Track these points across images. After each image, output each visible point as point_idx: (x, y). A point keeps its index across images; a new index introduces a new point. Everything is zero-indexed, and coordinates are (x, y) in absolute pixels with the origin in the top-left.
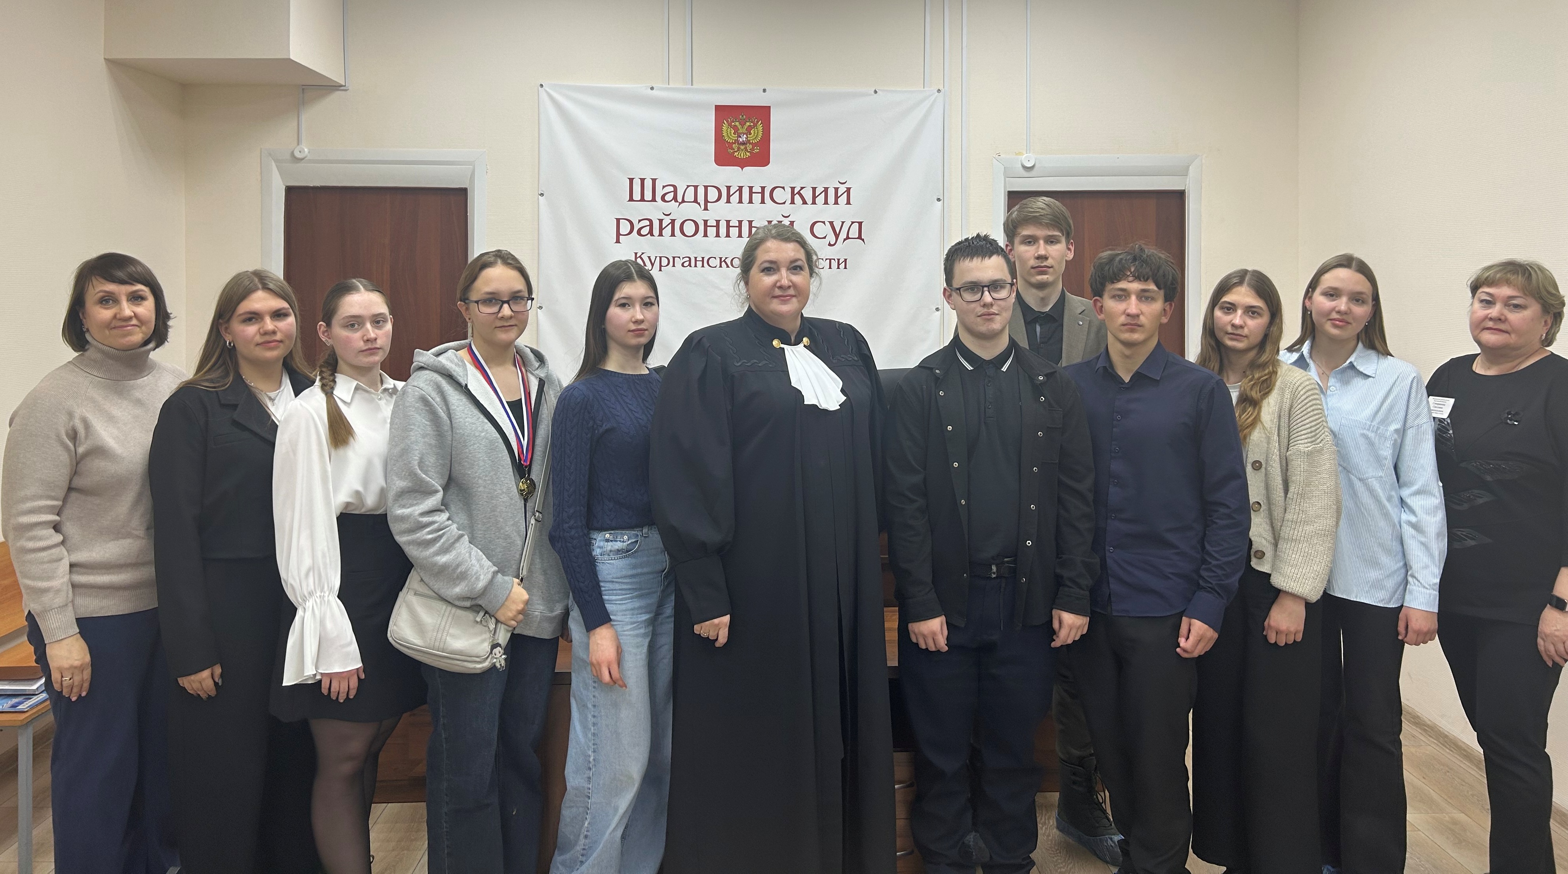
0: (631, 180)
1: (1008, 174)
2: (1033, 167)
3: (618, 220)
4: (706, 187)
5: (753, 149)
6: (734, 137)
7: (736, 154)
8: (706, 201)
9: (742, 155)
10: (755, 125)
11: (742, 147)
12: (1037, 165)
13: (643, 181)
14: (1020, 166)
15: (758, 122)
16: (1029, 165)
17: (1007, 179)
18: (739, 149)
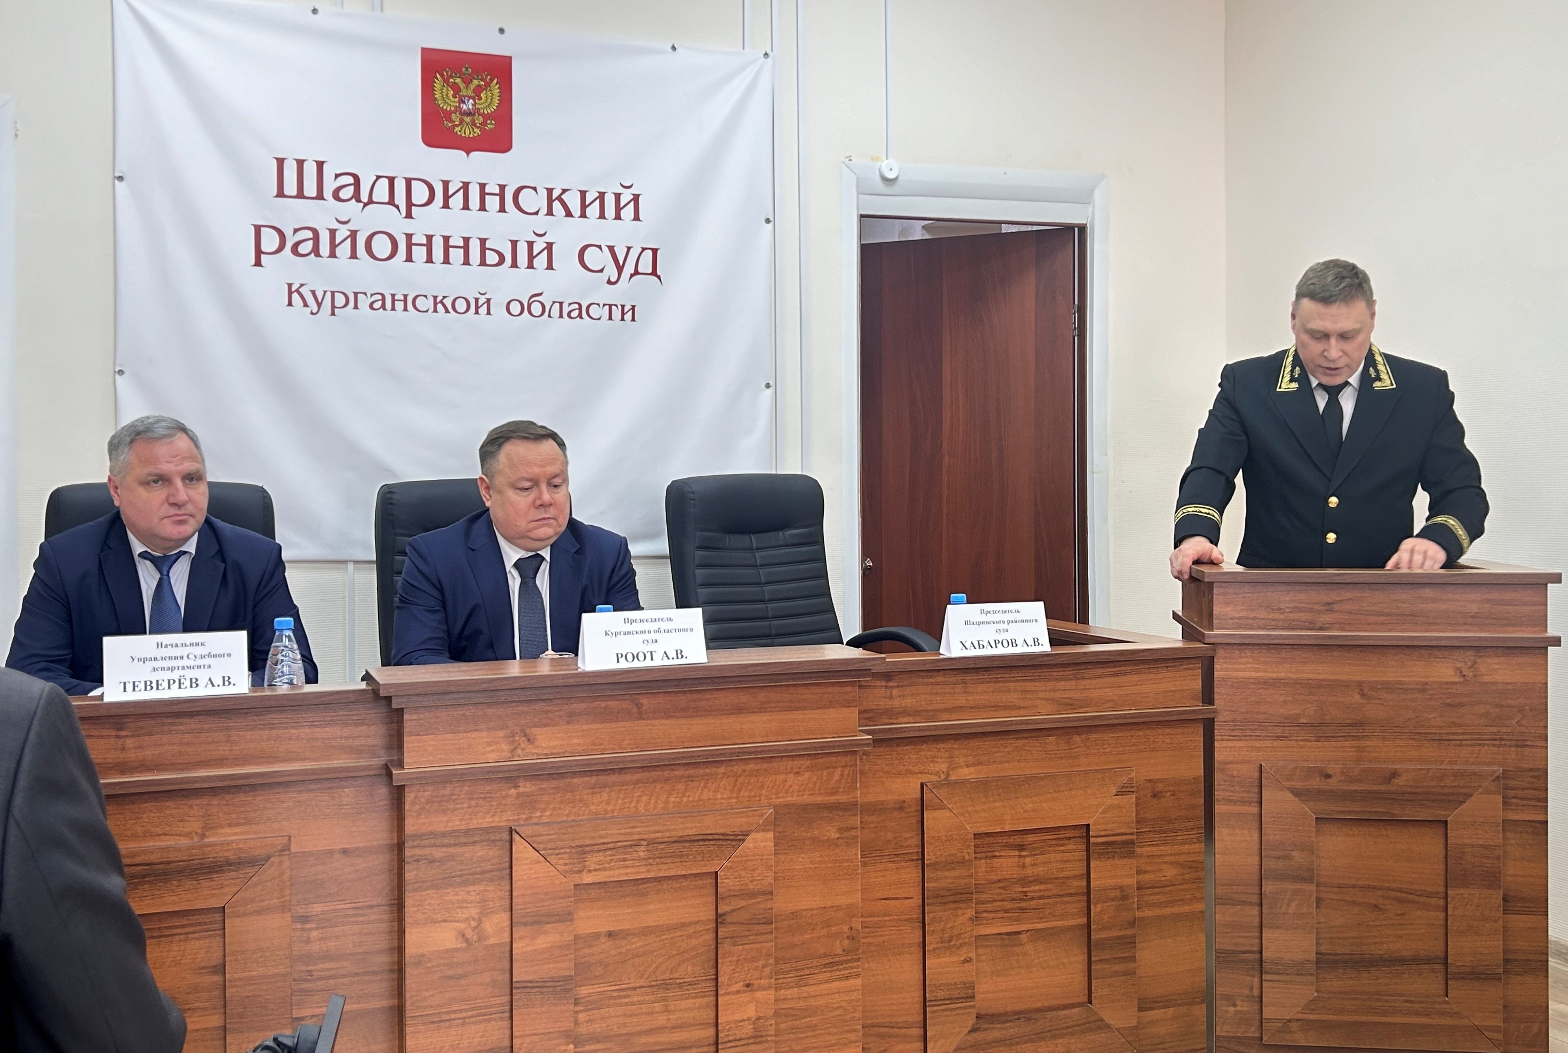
0: (281, 162)
1: (863, 190)
2: (895, 180)
3: (258, 229)
4: (408, 182)
5: (484, 123)
6: (454, 102)
7: (457, 129)
8: (409, 204)
9: (467, 132)
10: (488, 85)
11: (468, 119)
12: (901, 178)
13: (300, 163)
14: (878, 178)
15: (492, 80)
16: (891, 175)
17: (861, 196)
18: (462, 121)
